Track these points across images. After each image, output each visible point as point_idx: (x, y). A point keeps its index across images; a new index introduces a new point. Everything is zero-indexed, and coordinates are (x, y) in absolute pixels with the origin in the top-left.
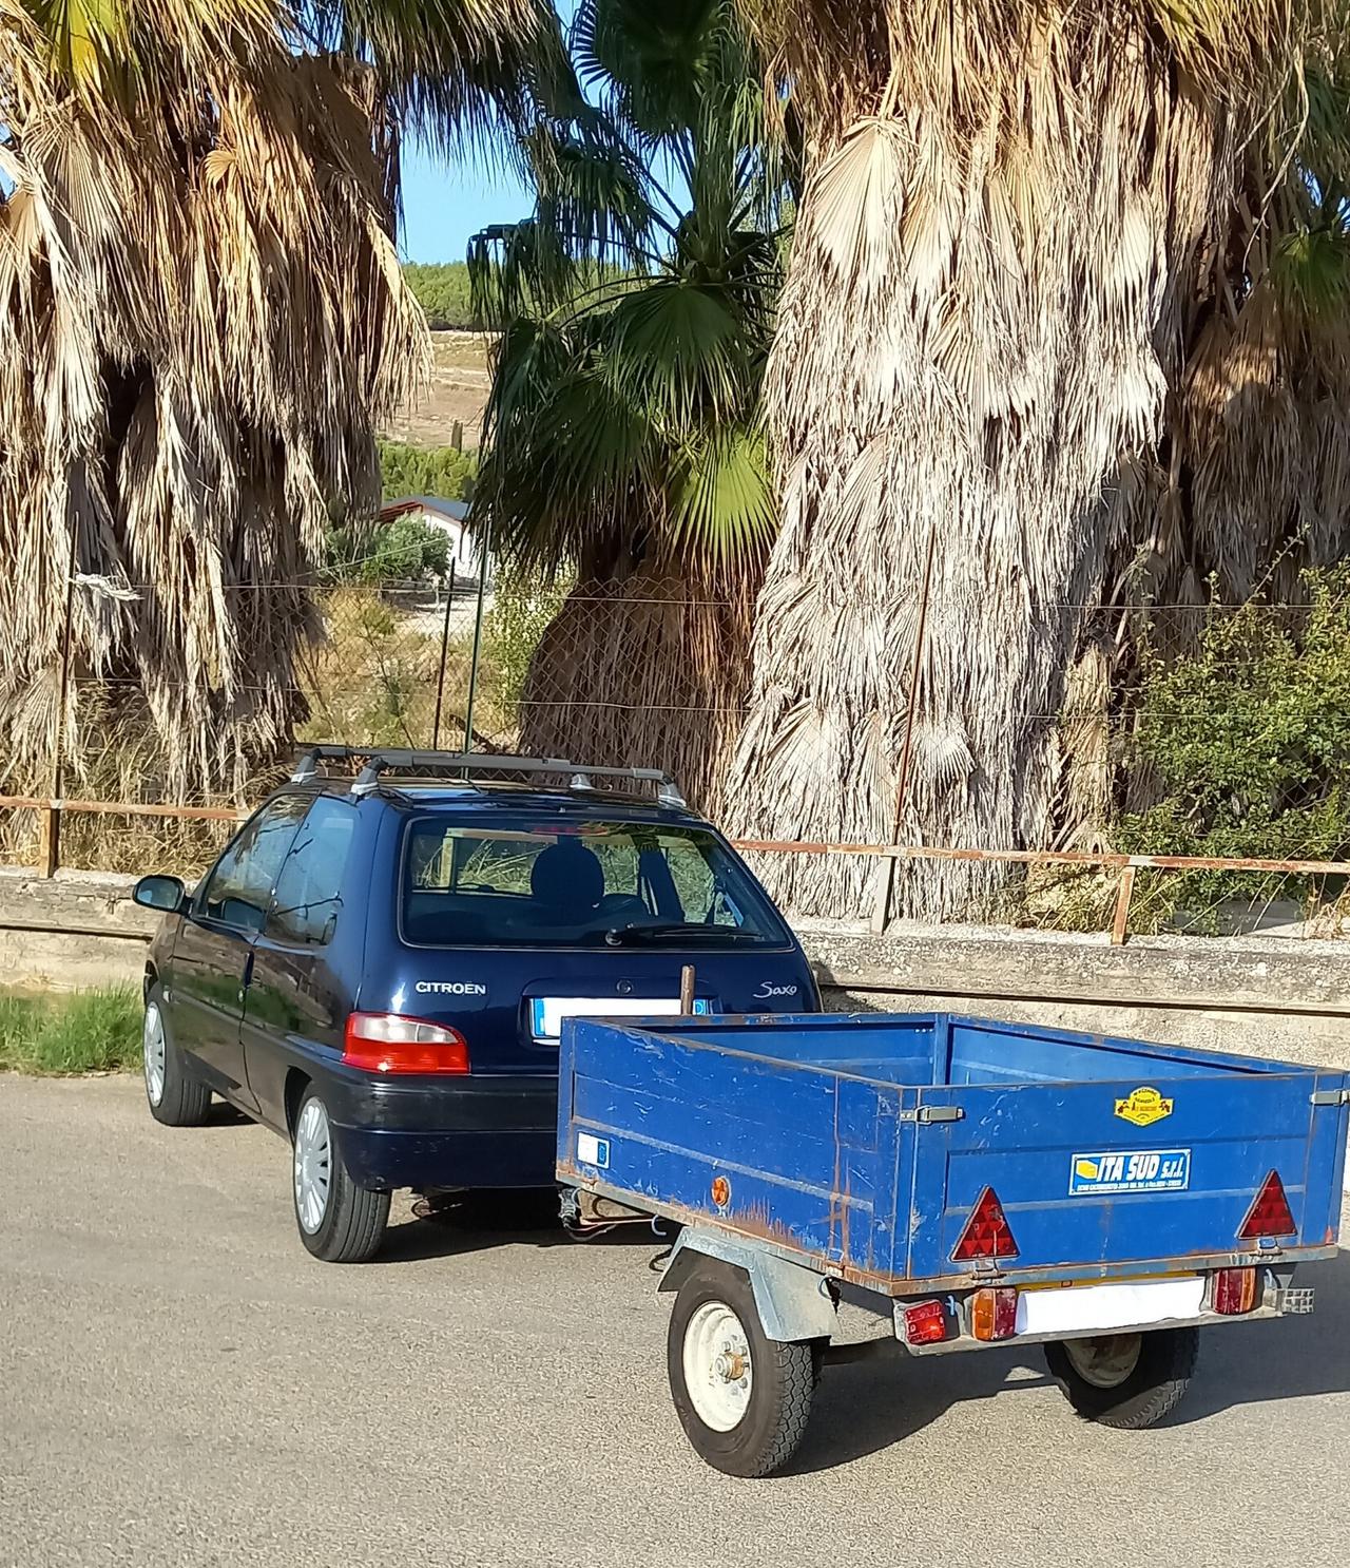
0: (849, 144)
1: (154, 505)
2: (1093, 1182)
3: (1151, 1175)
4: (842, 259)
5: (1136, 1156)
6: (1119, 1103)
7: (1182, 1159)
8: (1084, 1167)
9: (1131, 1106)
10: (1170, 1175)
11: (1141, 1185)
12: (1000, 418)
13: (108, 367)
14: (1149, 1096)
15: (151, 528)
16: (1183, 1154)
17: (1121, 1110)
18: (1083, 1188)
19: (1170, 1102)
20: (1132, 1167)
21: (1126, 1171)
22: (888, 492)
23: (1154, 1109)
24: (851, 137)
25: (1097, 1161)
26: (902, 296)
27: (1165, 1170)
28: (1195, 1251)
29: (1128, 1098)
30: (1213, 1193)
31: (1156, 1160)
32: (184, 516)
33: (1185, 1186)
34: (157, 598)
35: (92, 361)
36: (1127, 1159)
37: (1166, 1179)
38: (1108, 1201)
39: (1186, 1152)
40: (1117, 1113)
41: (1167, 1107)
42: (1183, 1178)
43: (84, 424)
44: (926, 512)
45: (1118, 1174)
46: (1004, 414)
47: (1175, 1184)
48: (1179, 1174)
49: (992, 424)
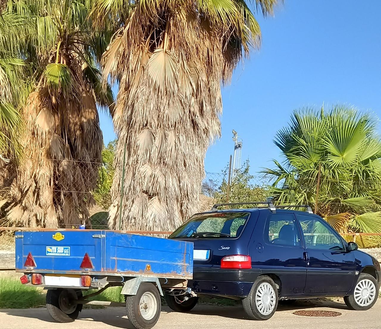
2: (50, 252)
3: (62, 252)
5: (59, 247)
6: (53, 236)
7: (68, 249)
8: (48, 249)
9: (56, 236)
10: (66, 252)
11: (60, 254)
14: (59, 234)
16: (69, 248)
17: (54, 237)
18: (49, 254)
19: (64, 236)
20: (58, 250)
21: (57, 251)
23: (60, 237)
25: (51, 248)
27: (65, 251)
28: (72, 270)
29: (55, 234)
30: (75, 257)
31: (63, 249)
33: (70, 255)
36: (57, 248)
37: (65, 253)
38: (53, 257)
39: (69, 247)
40: (53, 238)
41: (63, 237)
42: (69, 253)
45: (55, 251)
47: (67, 255)
48: (68, 252)
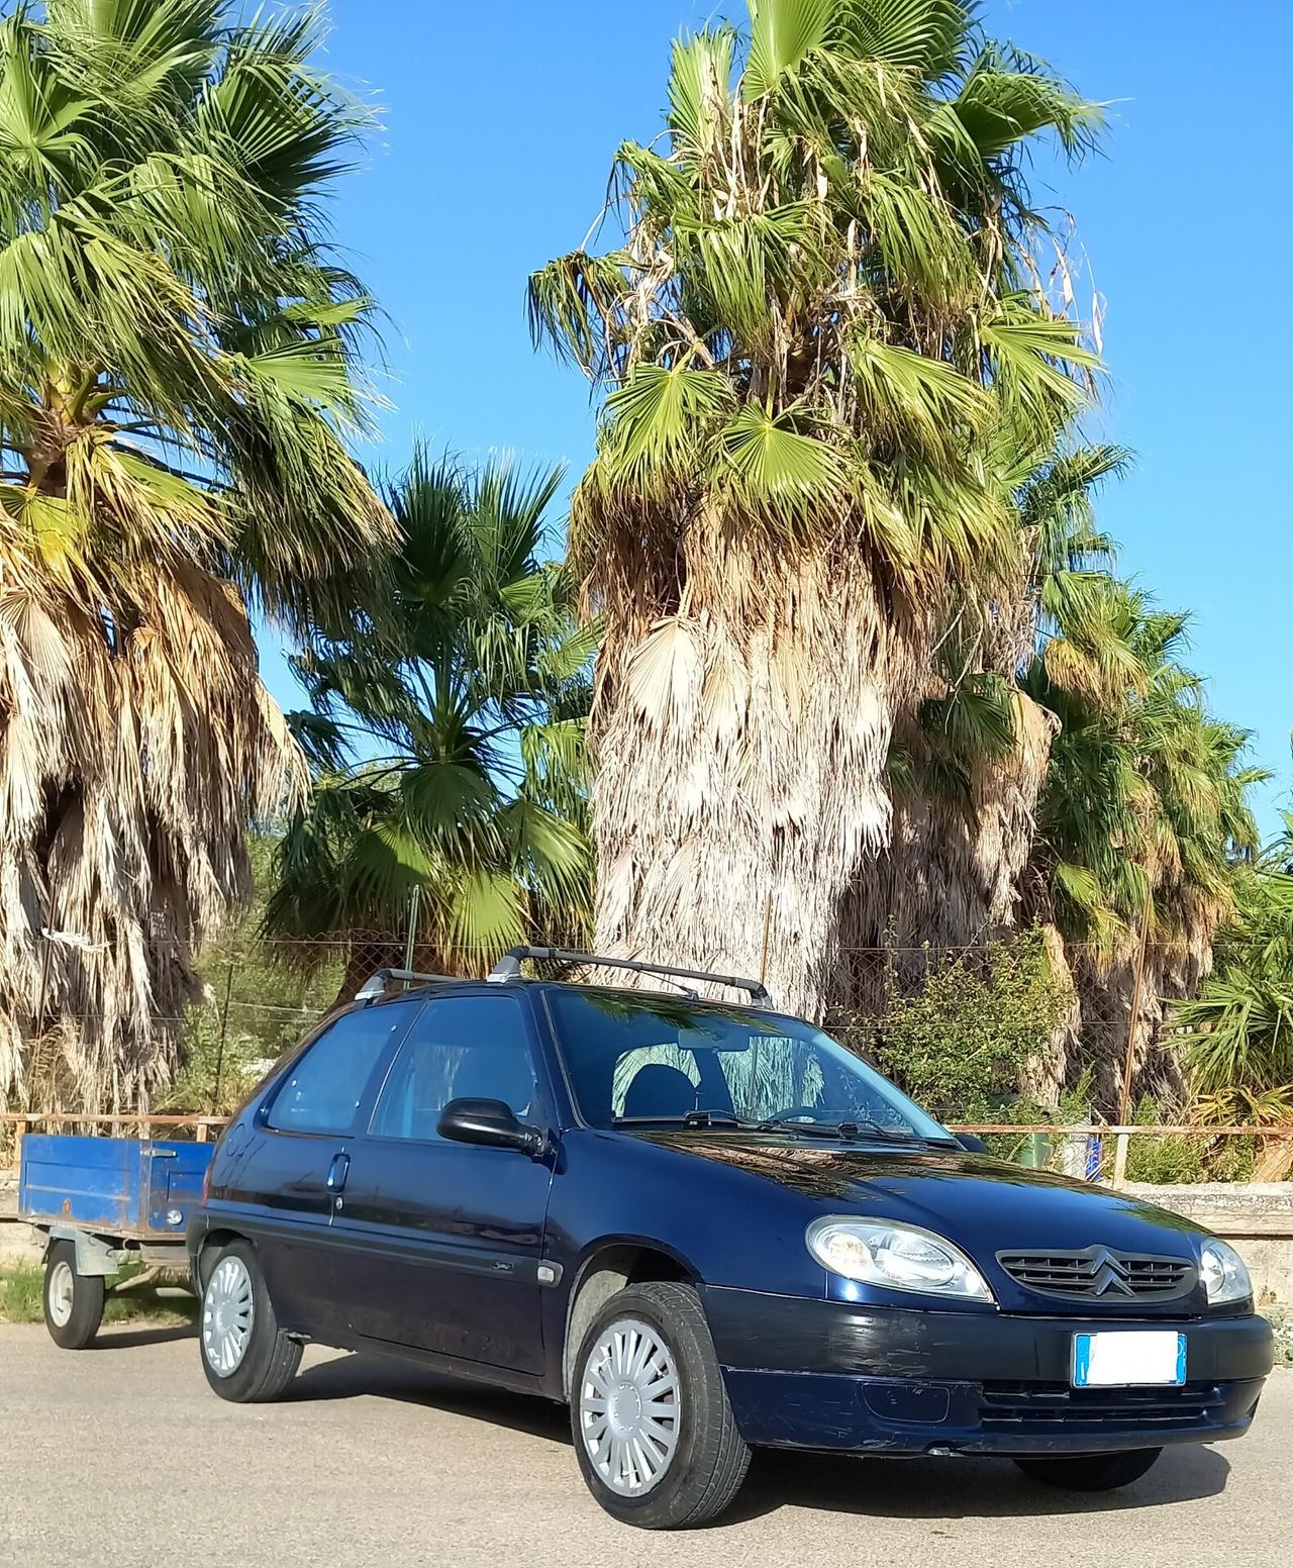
0: (654, 635)
1: (81, 892)
4: (654, 714)
12: (783, 828)
13: (48, 784)
15: (79, 911)
22: (701, 880)
24: (656, 630)
26: (707, 739)
32: (109, 898)
34: (82, 965)
35: (35, 777)
43: (27, 822)
44: (730, 893)
46: (785, 825)
49: (778, 831)
